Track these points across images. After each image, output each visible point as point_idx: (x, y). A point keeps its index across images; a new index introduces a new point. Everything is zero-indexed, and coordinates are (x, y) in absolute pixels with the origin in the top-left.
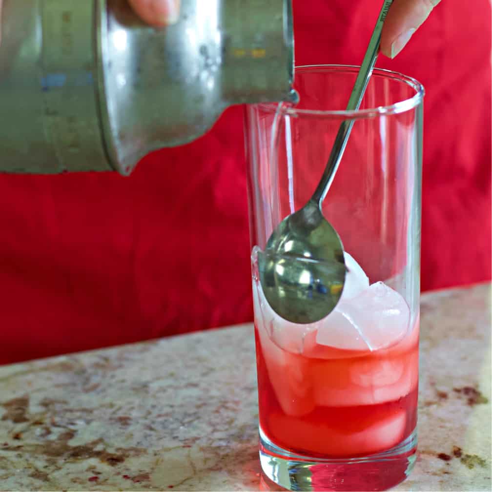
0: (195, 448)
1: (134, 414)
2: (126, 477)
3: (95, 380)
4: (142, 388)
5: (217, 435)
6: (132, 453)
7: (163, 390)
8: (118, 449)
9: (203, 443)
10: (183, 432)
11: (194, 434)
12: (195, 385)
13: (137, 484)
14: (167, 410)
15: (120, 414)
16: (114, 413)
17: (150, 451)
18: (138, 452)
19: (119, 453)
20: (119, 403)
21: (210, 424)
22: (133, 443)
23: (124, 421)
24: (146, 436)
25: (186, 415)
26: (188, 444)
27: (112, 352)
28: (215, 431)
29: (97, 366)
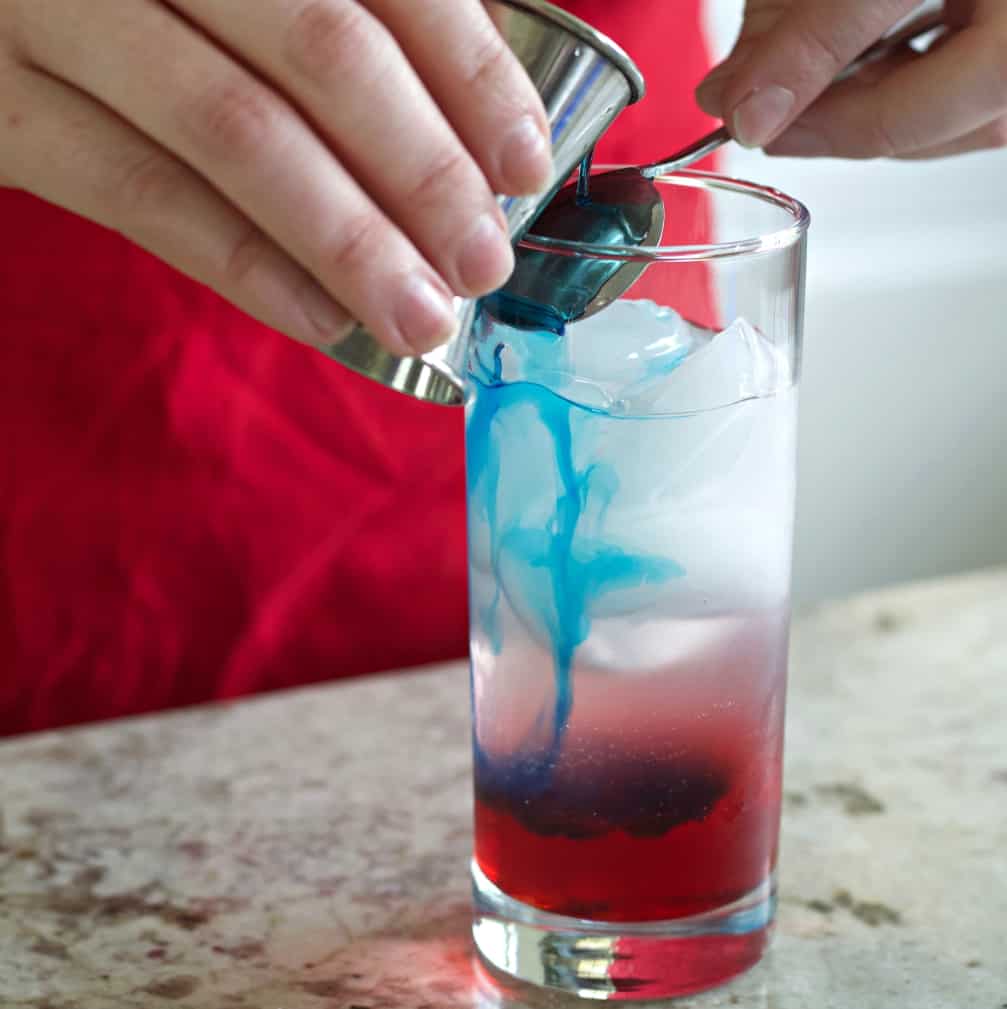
1: (212, 837)
2: (218, 950)
3: (123, 777)
5: (380, 873)
6: (221, 906)
7: (258, 793)
8: (193, 900)
9: (357, 887)
11: (335, 870)
12: (319, 784)
13: (243, 963)
15: (185, 837)
16: (174, 835)
17: (258, 902)
19: (196, 908)
20: (178, 817)
22: (219, 889)
23: (195, 850)
24: (244, 878)
25: (313, 837)
26: (327, 888)
28: (373, 865)
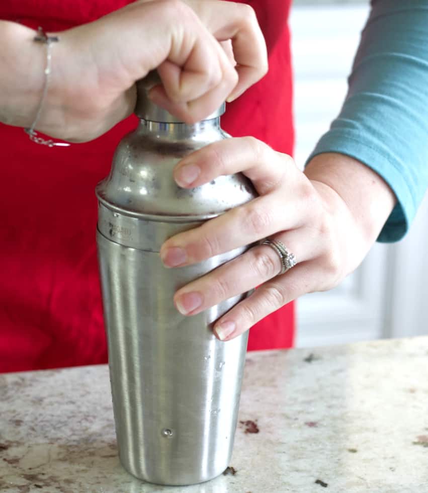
0: (56, 445)
4: (39, 401)
10: (53, 433)
14: (49, 418)
18: (18, 444)
21: (72, 430)
27: (28, 375)
29: (16, 383)
